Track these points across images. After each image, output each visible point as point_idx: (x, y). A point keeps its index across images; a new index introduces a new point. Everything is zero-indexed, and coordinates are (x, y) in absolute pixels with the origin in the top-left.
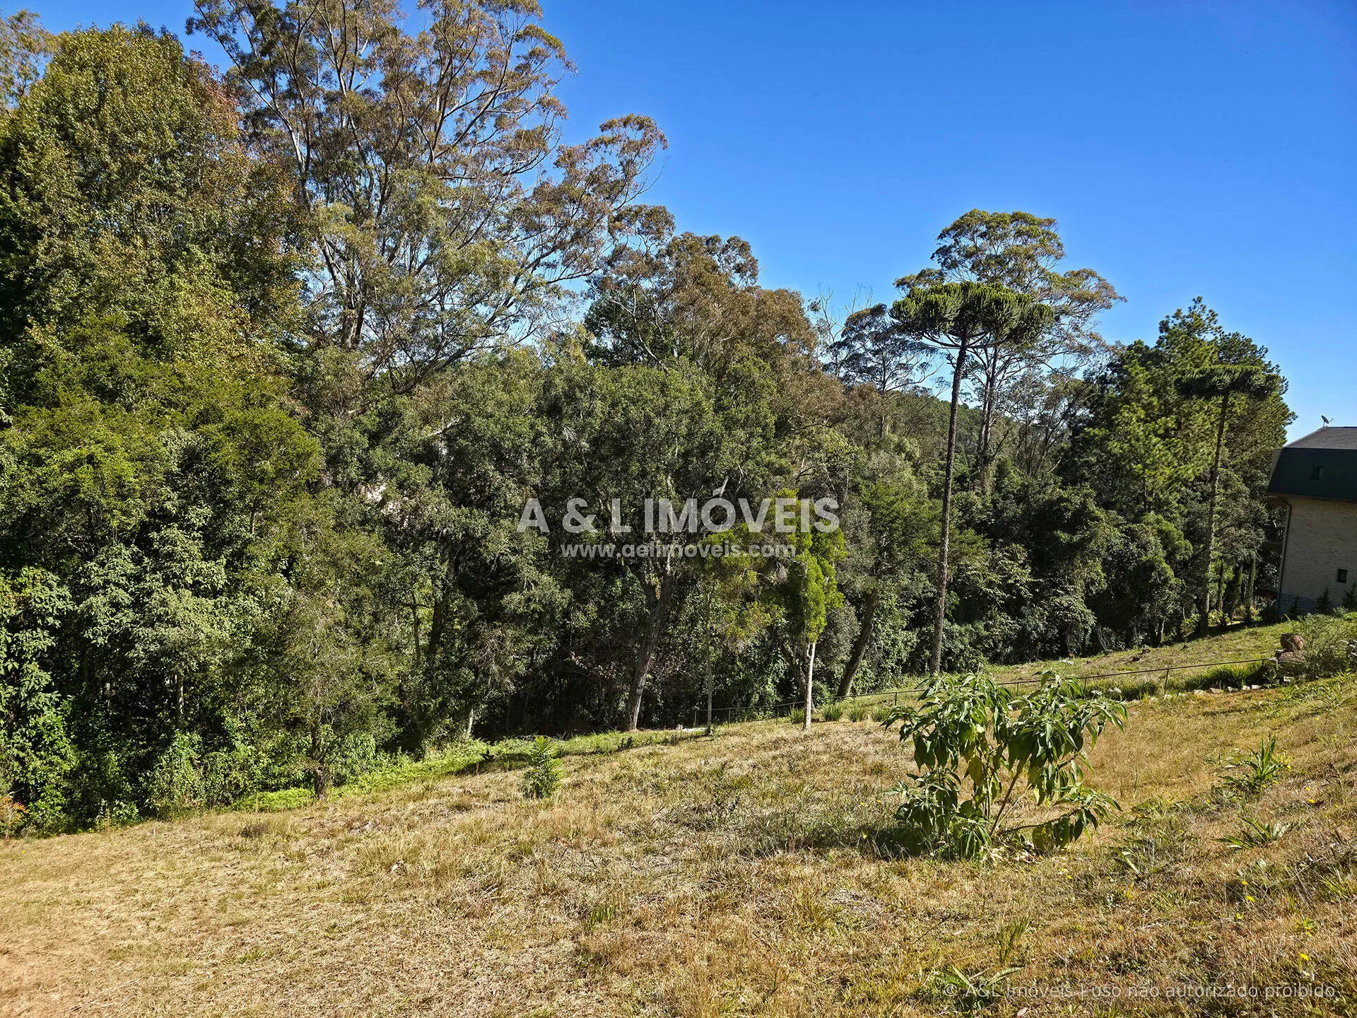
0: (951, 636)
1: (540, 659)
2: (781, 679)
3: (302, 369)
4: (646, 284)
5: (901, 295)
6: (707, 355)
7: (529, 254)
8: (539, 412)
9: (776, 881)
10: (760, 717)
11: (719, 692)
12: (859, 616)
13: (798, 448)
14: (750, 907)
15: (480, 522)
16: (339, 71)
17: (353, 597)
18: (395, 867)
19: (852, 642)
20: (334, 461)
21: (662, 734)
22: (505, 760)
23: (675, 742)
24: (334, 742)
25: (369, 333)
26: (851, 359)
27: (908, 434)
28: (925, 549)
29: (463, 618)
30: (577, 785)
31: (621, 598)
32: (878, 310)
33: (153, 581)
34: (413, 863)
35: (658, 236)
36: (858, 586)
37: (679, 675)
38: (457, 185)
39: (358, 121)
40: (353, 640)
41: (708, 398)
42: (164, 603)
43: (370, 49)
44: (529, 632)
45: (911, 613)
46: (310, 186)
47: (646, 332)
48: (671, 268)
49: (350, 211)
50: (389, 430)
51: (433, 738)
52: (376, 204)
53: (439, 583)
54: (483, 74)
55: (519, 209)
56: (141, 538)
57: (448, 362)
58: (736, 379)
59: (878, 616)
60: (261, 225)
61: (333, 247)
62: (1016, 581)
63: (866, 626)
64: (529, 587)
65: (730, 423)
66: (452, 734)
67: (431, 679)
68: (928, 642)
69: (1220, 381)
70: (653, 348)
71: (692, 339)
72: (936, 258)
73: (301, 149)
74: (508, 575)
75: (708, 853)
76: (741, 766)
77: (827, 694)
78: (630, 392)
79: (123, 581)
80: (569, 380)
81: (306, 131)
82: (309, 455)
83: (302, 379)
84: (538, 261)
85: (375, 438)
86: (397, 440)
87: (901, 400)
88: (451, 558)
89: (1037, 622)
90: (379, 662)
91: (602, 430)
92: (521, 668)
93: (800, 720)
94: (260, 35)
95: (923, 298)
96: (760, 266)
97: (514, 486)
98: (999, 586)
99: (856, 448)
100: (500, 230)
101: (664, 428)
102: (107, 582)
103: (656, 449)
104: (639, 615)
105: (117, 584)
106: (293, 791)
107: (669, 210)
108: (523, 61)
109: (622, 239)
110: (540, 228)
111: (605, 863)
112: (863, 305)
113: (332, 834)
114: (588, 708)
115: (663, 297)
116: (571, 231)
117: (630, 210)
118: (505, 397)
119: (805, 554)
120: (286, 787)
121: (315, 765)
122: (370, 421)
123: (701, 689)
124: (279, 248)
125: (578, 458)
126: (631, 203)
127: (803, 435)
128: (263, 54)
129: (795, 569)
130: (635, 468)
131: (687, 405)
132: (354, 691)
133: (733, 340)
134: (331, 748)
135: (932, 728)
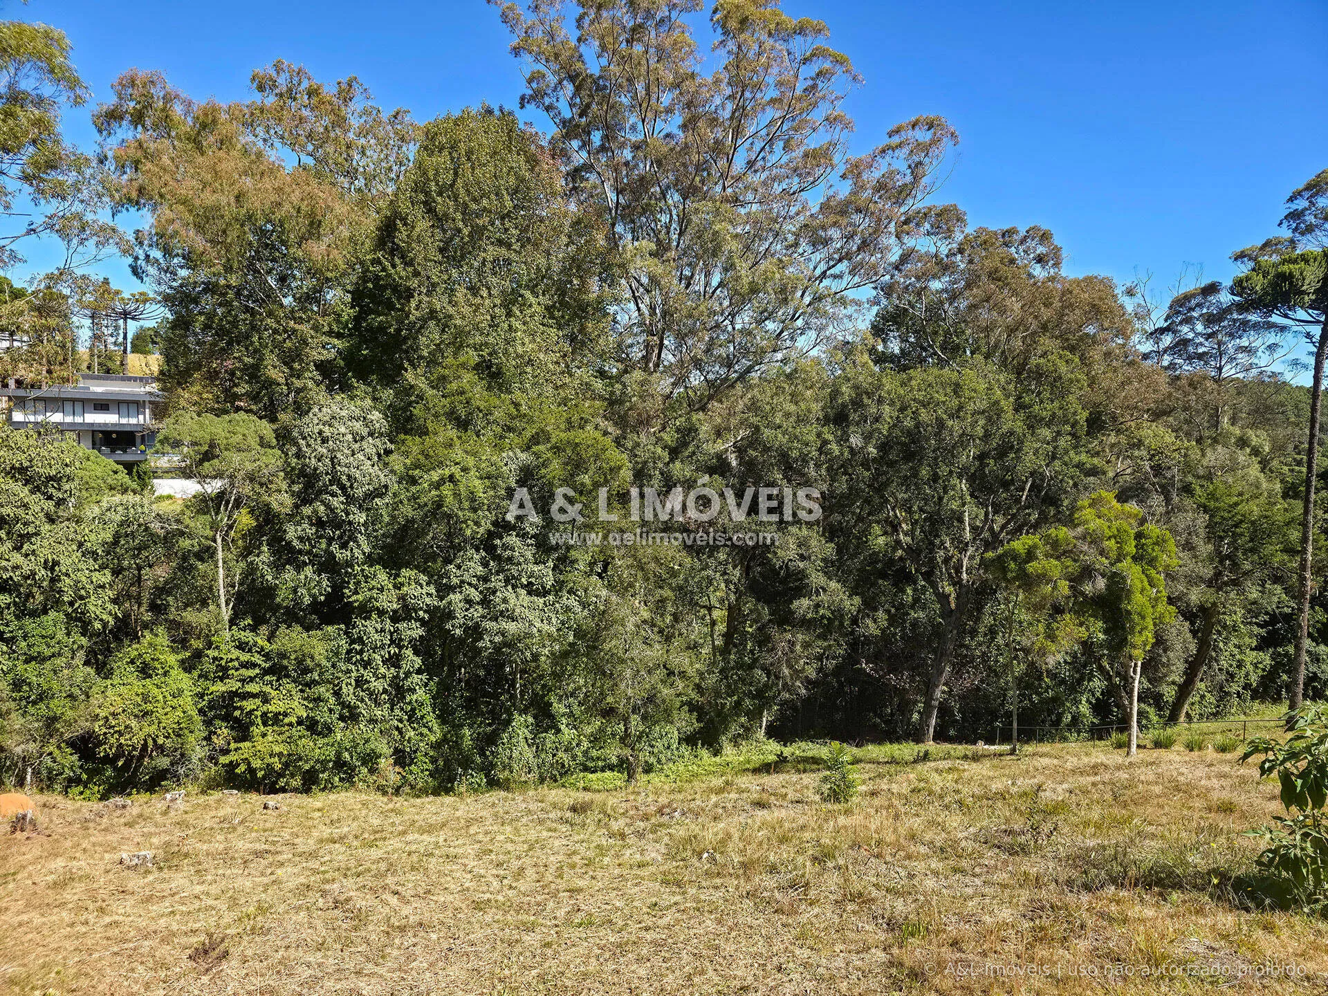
0: (1316, 658)
1: (831, 664)
2: (1097, 699)
3: (612, 393)
4: (936, 285)
5: (1243, 269)
6: (1003, 352)
7: (815, 268)
8: (826, 420)
9: (1111, 919)
10: (1072, 739)
11: (1024, 709)
12: (1194, 633)
13: (1113, 446)
14: (1081, 944)
15: (770, 529)
16: (643, 121)
17: (657, 597)
18: (706, 855)
19: (1186, 661)
20: (640, 476)
21: (961, 749)
22: (799, 762)
23: (976, 758)
24: (643, 731)
25: (668, 357)
26: (1177, 344)
27: (1253, 426)
28: (1279, 558)
29: (755, 621)
30: (873, 794)
31: (912, 607)
32: (1212, 289)
33: (497, 582)
34: (722, 853)
35: (949, 234)
36: (1194, 598)
37: (978, 689)
38: (747, 210)
39: (659, 163)
40: (657, 638)
41: (1007, 396)
42: (505, 601)
43: (671, 96)
44: (819, 637)
45: (1263, 632)
46: (619, 228)
47: (936, 333)
48: (962, 266)
49: (653, 246)
50: (685, 444)
51: (730, 735)
52: (675, 237)
53: (732, 587)
54: (773, 101)
55: (806, 226)
56: (487, 544)
57: (738, 379)
58: (1039, 375)
59: (1219, 633)
60: (579, 268)
61: (638, 281)
63: (1204, 644)
64: (818, 593)
65: (1033, 423)
66: (747, 733)
67: (726, 677)
68: (1288, 664)
70: (943, 349)
71: (987, 336)
72: (1285, 224)
73: (612, 196)
74: (796, 580)
76: (1054, 791)
77: (1155, 719)
78: (920, 396)
79: (474, 581)
80: (856, 387)
81: (616, 180)
82: (620, 468)
83: (612, 402)
84: (825, 272)
85: (674, 452)
86: (694, 453)
87: (1241, 388)
88: (741, 563)
90: (682, 660)
91: (890, 434)
92: (811, 672)
93: (1123, 745)
94: (578, 100)
95: (1273, 272)
96: (1064, 254)
99: (1186, 444)
100: (787, 248)
101: (957, 431)
102: (462, 582)
103: (950, 452)
104: (933, 626)
105: (470, 584)
106: (608, 774)
107: (961, 208)
108: (810, 83)
109: (910, 242)
110: (826, 242)
111: (911, 876)
112: (1191, 284)
113: (646, 818)
114: (880, 716)
115: (953, 297)
116: (858, 240)
117: (918, 213)
118: (793, 408)
119: (1126, 564)
120: (603, 770)
121: (627, 752)
122: (669, 437)
123: (1002, 705)
124: (594, 287)
125: (865, 464)
126: (919, 205)
127: (1119, 432)
128: (581, 116)
129: (1116, 580)
130: (924, 472)
131: (983, 405)
132: (660, 686)
133: (1034, 333)
134: (640, 737)
135: (1303, 764)
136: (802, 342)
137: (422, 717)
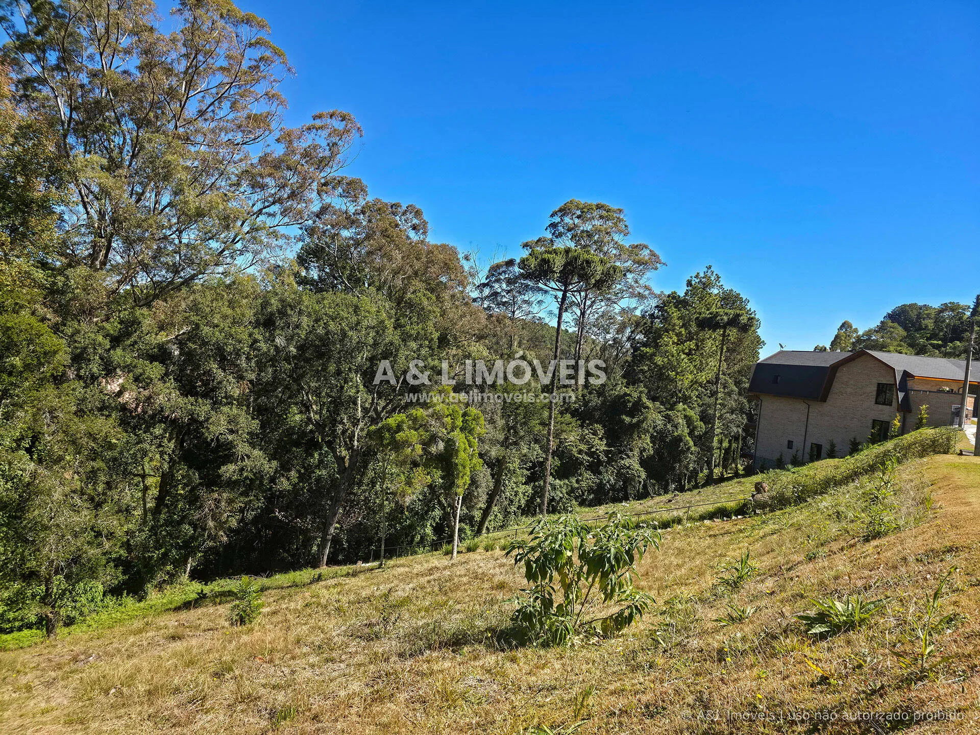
0: (554, 488)
1: (250, 515)
2: (437, 523)
3: (54, 283)
4: (345, 233)
5: (525, 253)
6: (390, 287)
7: (253, 205)
8: (257, 324)
9: (423, 675)
10: (420, 552)
11: (390, 534)
12: (493, 475)
13: (454, 356)
14: (402, 697)
15: (203, 408)
16: (101, 54)
17: (89, 469)
18: (113, 691)
19: (488, 494)
20: (78, 358)
21: (345, 569)
22: (217, 597)
23: (355, 574)
24: (66, 589)
25: (116, 258)
26: (492, 295)
27: (529, 349)
28: (539, 427)
29: (186, 485)
30: (274, 613)
31: (318, 467)
32: (510, 263)
34: (129, 686)
35: (355, 199)
36: (493, 453)
37: (361, 524)
38: (197, 149)
39: (115, 94)
40: (87, 505)
41: (390, 318)
43: (129, 41)
44: (241, 494)
45: (528, 473)
46: (71, 140)
47: (344, 268)
48: (364, 223)
49: (105, 162)
50: (129, 335)
51: (155, 582)
52: (127, 158)
53: (166, 457)
54: (222, 69)
55: (247, 171)
57: (182, 283)
58: (410, 305)
59: (506, 475)
60: (24, 168)
61: (88, 189)
62: (597, 450)
63: (498, 483)
64: (243, 459)
65: (406, 337)
66: (172, 578)
67: (156, 534)
68: (539, 492)
69: (722, 320)
70: (349, 279)
71: (379, 275)
72: (548, 230)
73: (64, 111)
74: (225, 450)
75: (375, 658)
76: (404, 590)
77: (469, 533)
78: (330, 312)
80: (282, 301)
81: (70, 97)
82: (55, 352)
83: (52, 292)
84: (261, 210)
85: (116, 341)
86: (136, 342)
87: (525, 325)
88: (177, 437)
89: (609, 477)
90: (109, 521)
91: (307, 339)
92: (234, 523)
93: (449, 553)
94: (34, 20)
95: (540, 257)
96: (429, 226)
97: (234, 380)
98: (586, 453)
99: (494, 357)
100: (231, 186)
101: (355, 339)
103: (350, 354)
104: (332, 481)
106: (26, 632)
107: (364, 182)
108: (253, 63)
109: (327, 200)
110: (263, 187)
111: (293, 672)
112: (501, 259)
113: (59, 667)
114: (288, 551)
115: (357, 244)
116: (288, 191)
117: (335, 179)
118: (230, 312)
119: (457, 432)
120: (20, 629)
121: (47, 610)
122: (113, 327)
123: (377, 533)
124: (40, 188)
125: (287, 359)
126: (336, 174)
127: (458, 347)
128: (37, 34)
129: (450, 443)
130: (332, 368)
131: (374, 323)
132: (86, 547)
133: (409, 277)
134: (63, 593)
135: (537, 554)
136: (240, 261)
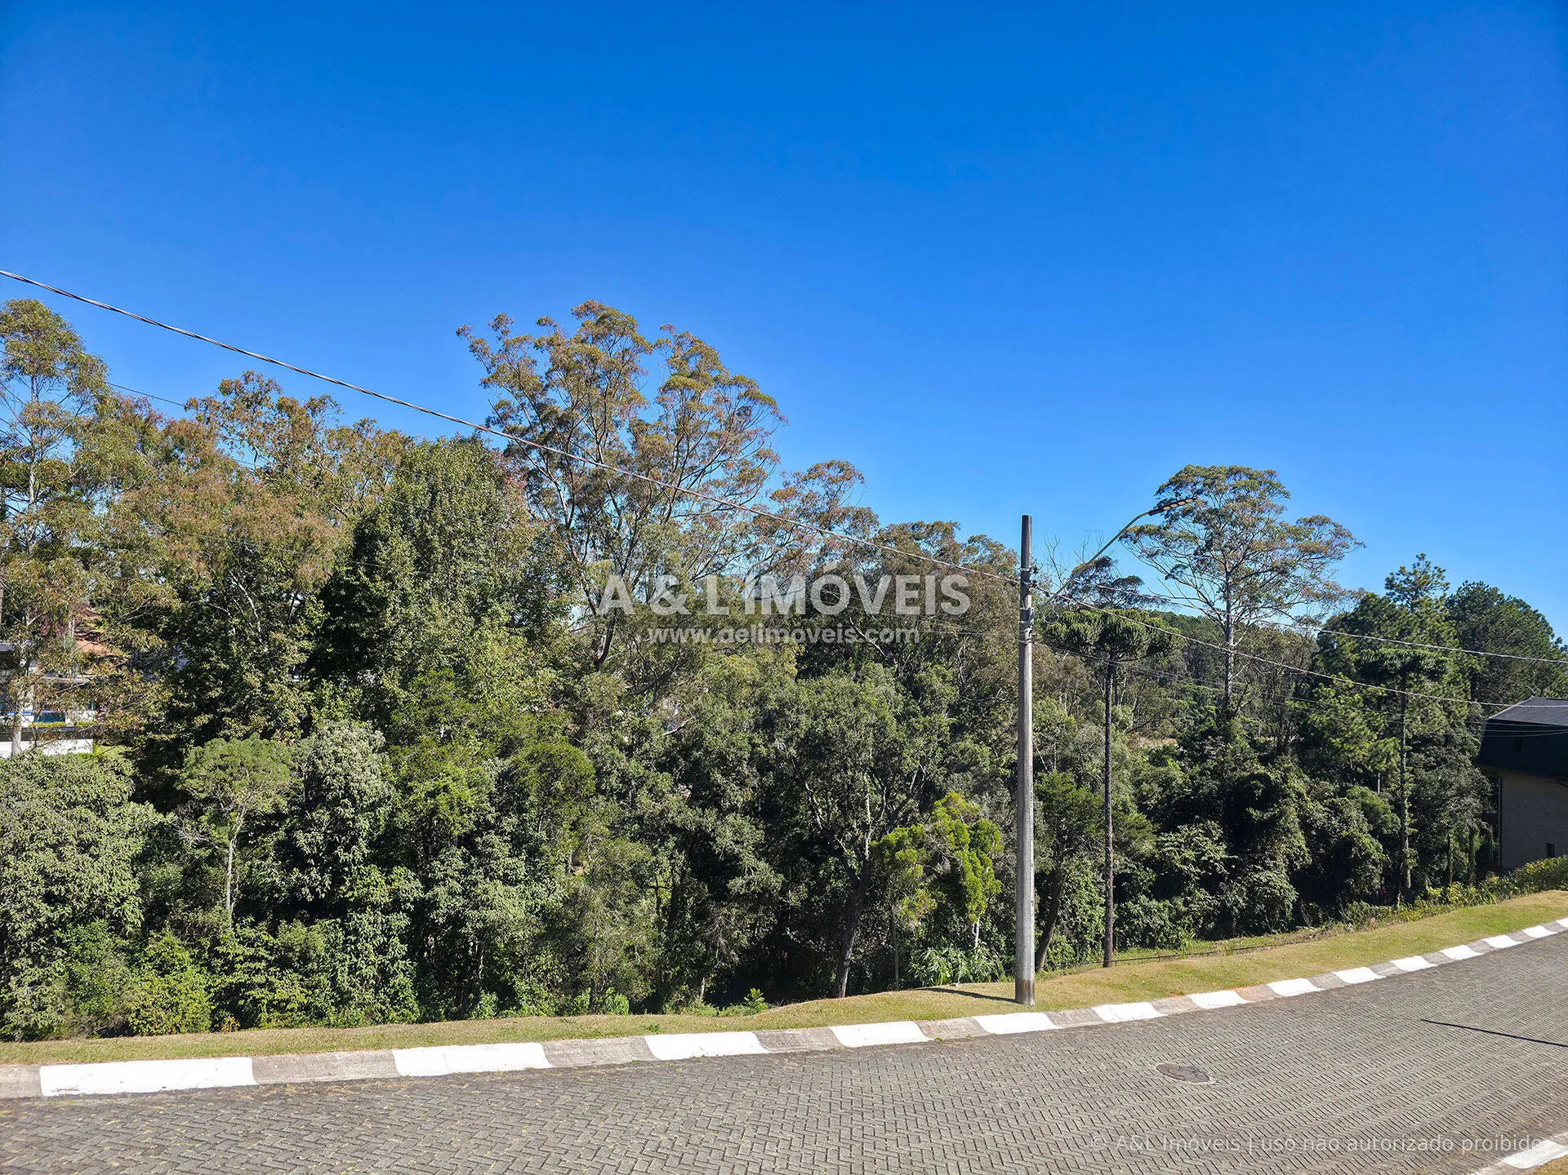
1: (762, 933)
15: (709, 819)
33: (477, 875)
42: (486, 892)
44: (750, 910)
51: (673, 1002)
53: (677, 869)
56: (467, 841)
62: (1210, 858)
64: (749, 873)
66: (688, 1000)
74: (732, 863)
79: (456, 874)
88: (687, 849)
89: (1236, 897)
92: (744, 942)
97: (737, 788)
98: (1193, 863)
102: (446, 876)
105: (452, 877)
125: (788, 761)
137: (404, 999)
